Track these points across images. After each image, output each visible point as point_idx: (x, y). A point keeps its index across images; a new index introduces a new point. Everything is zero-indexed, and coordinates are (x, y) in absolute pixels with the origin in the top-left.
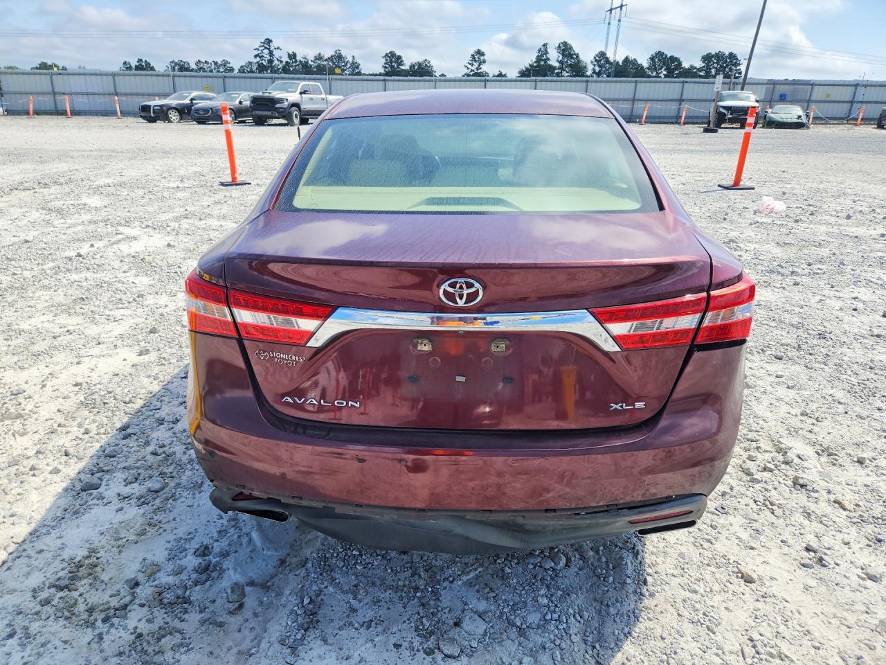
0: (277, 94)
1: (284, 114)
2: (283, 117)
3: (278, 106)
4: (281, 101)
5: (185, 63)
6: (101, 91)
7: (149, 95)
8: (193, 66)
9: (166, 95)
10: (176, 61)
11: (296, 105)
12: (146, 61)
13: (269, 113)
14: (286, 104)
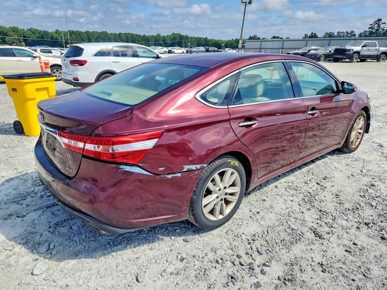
0: (348, 47)
1: (350, 57)
2: (349, 58)
3: (346, 53)
4: (349, 50)
5: (332, 33)
6: (277, 48)
7: (292, 49)
8: (336, 34)
9: (299, 49)
10: (328, 32)
11: (358, 53)
12: (315, 33)
13: (341, 56)
14: (352, 52)
